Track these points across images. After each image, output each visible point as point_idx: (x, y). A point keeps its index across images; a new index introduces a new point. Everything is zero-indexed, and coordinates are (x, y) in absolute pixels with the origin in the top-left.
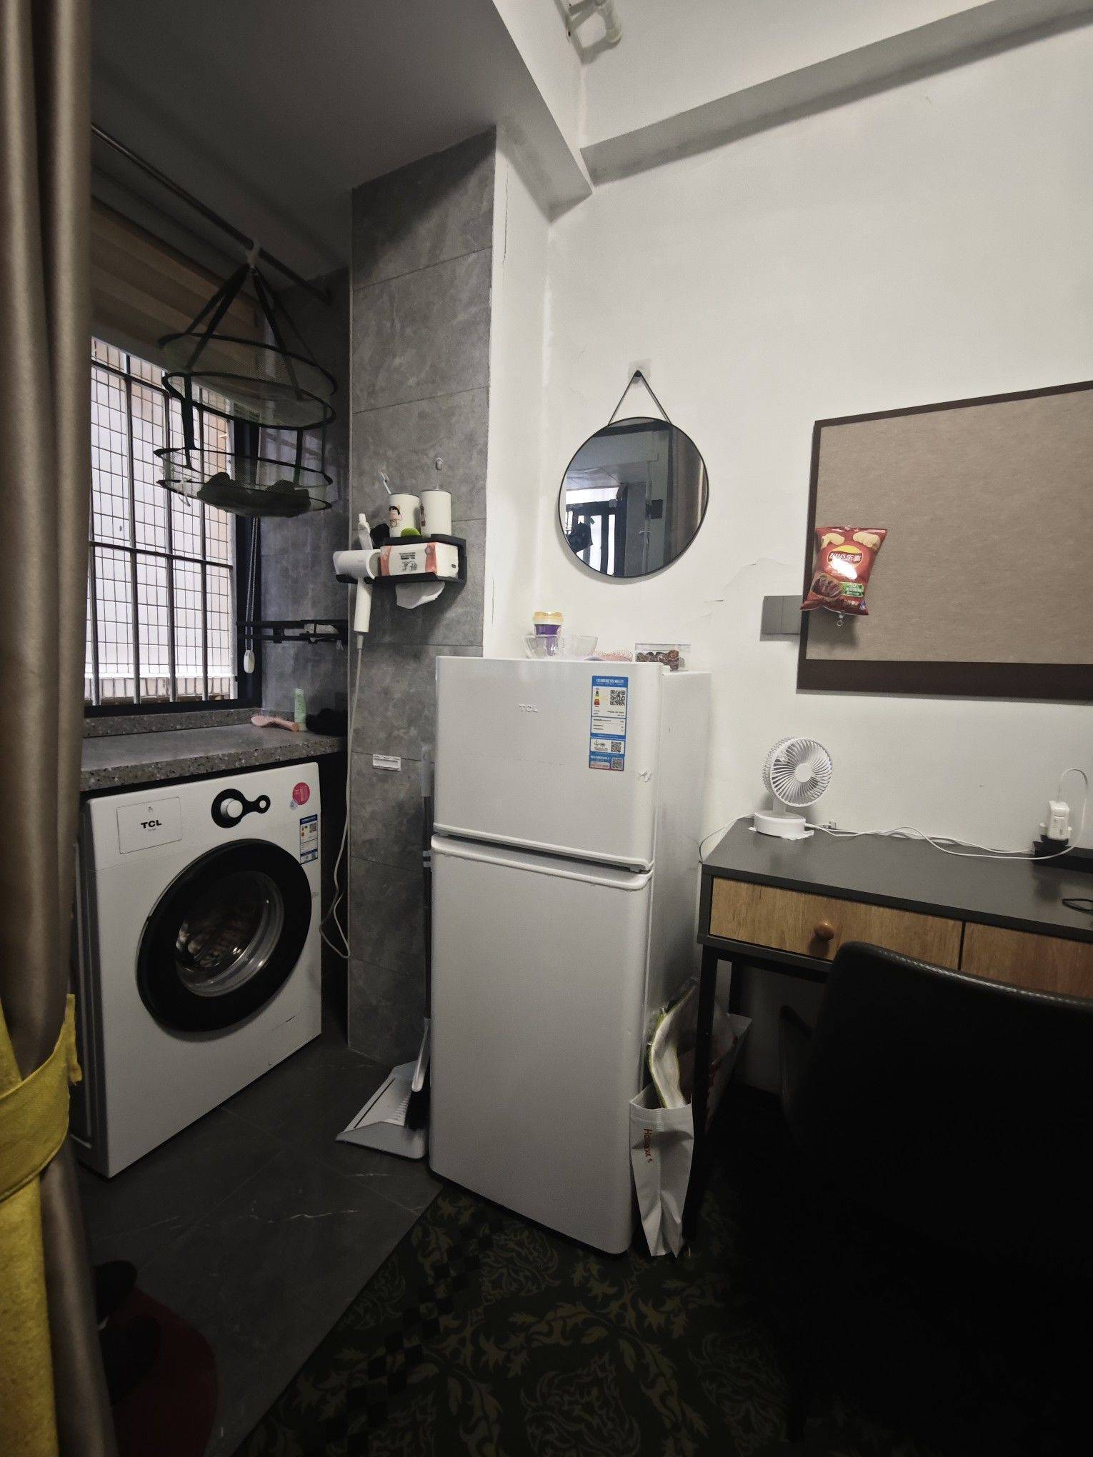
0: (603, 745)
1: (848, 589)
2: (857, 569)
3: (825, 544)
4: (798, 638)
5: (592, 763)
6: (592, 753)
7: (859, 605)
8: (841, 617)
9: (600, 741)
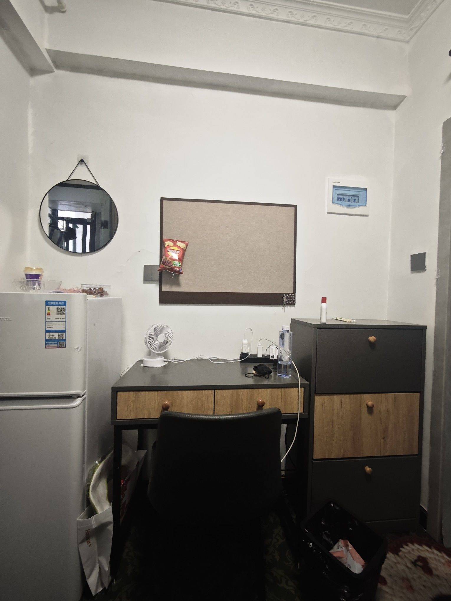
0: (53, 336)
1: (175, 264)
2: (179, 256)
3: (166, 246)
4: (158, 283)
5: (47, 345)
6: (46, 340)
7: (179, 270)
8: (173, 274)
9: (51, 334)
